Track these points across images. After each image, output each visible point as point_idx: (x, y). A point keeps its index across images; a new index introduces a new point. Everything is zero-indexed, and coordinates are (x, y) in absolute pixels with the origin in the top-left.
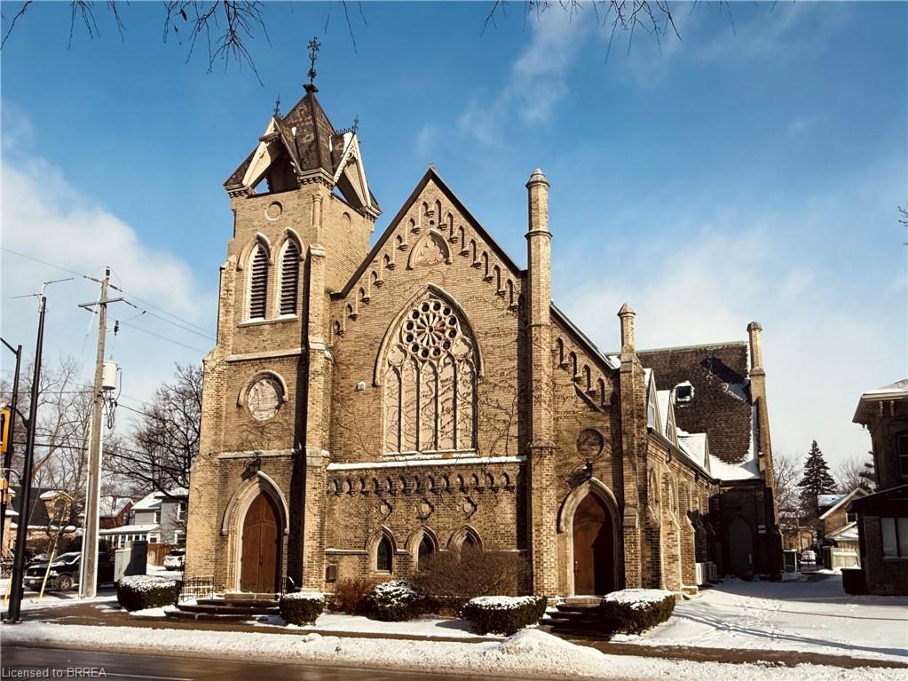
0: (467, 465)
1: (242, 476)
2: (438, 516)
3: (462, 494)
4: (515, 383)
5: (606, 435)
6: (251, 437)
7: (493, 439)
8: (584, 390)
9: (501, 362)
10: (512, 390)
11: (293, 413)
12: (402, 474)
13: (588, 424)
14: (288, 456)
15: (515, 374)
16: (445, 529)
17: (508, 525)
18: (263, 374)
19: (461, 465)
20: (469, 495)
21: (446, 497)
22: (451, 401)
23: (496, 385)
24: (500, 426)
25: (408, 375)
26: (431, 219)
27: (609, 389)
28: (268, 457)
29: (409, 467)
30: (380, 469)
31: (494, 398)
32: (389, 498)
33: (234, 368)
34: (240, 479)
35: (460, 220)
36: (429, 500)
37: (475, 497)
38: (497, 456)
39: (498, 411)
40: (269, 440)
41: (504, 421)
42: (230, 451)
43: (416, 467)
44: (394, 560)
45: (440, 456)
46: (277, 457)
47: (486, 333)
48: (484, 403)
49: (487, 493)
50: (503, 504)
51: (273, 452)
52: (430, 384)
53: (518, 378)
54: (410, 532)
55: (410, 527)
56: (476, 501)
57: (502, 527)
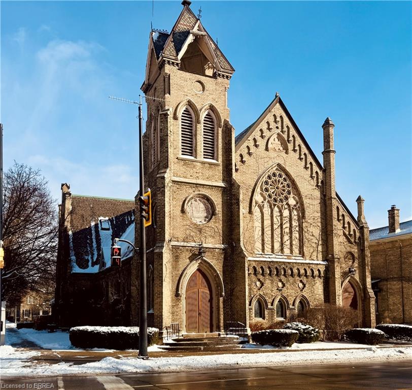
0: (302, 263)
1: (189, 258)
2: (287, 289)
3: (298, 278)
4: (319, 224)
5: (356, 255)
6: (192, 234)
7: (311, 251)
8: (347, 233)
9: (313, 213)
10: (319, 228)
11: (221, 222)
12: (269, 265)
13: (349, 249)
14: (220, 249)
15: (319, 220)
16: (291, 296)
17: (319, 295)
18: (199, 194)
19: (299, 263)
20: (301, 279)
21: (291, 279)
22: (288, 228)
23: (311, 224)
24: (314, 245)
25: (267, 210)
26: (277, 125)
27: (358, 234)
28: (207, 248)
29: (272, 262)
30: (258, 261)
31: (311, 231)
32: (261, 278)
33: (178, 186)
34: (188, 260)
35: (293, 132)
36: (283, 280)
37: (305, 279)
38: (313, 260)
39: (313, 238)
40: (205, 237)
41: (316, 243)
42: (178, 241)
43: (277, 262)
44: (266, 312)
45: (286, 257)
46: (213, 248)
47: (306, 196)
48: (306, 232)
49: (311, 278)
50: (317, 285)
51: (210, 246)
52: (277, 217)
53: (321, 223)
54: (274, 297)
55: (273, 295)
56: (305, 282)
57: (317, 296)
